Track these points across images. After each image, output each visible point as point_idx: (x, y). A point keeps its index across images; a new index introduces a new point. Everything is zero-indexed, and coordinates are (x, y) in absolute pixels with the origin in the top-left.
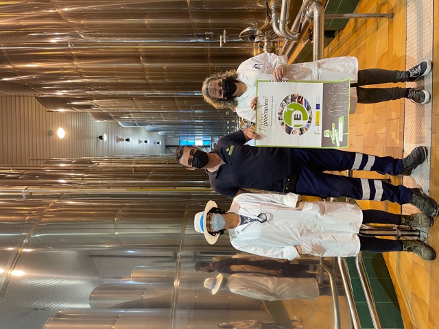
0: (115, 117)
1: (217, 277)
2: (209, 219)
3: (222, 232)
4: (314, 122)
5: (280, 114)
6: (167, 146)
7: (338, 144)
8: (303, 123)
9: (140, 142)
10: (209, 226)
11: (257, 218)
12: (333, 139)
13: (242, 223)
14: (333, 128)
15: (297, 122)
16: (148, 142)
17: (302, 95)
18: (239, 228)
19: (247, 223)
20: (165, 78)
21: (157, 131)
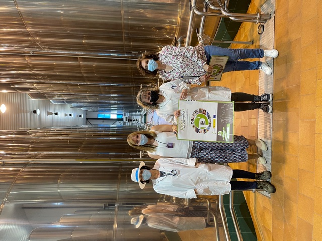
0: (49, 97)
1: (140, 217)
2: (141, 173)
3: (148, 181)
4: (212, 125)
5: (192, 120)
6: (87, 119)
7: (227, 140)
8: (206, 126)
9: (66, 115)
10: (141, 177)
11: (170, 173)
12: (224, 137)
13: (161, 176)
14: (224, 130)
15: (202, 126)
16: (73, 116)
17: (205, 110)
18: (159, 179)
19: (164, 176)
20: (94, 73)
21: (80, 107)
